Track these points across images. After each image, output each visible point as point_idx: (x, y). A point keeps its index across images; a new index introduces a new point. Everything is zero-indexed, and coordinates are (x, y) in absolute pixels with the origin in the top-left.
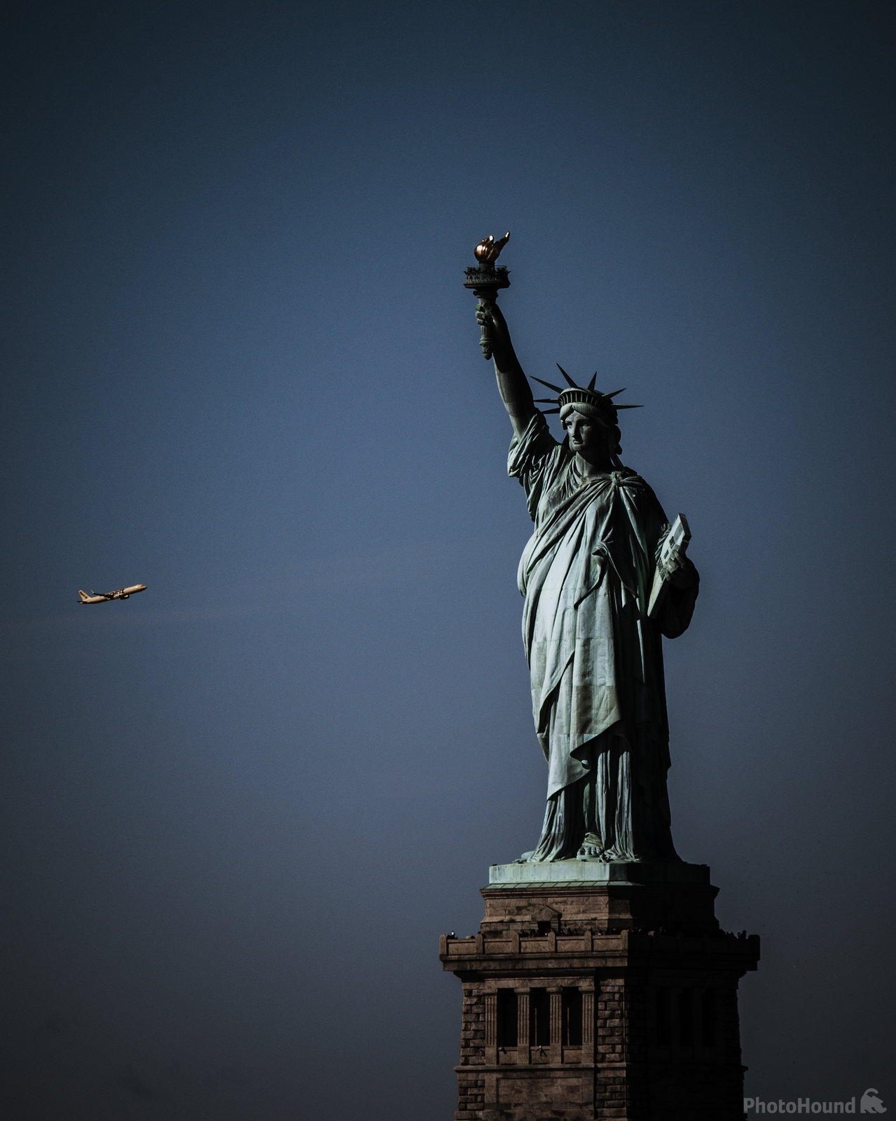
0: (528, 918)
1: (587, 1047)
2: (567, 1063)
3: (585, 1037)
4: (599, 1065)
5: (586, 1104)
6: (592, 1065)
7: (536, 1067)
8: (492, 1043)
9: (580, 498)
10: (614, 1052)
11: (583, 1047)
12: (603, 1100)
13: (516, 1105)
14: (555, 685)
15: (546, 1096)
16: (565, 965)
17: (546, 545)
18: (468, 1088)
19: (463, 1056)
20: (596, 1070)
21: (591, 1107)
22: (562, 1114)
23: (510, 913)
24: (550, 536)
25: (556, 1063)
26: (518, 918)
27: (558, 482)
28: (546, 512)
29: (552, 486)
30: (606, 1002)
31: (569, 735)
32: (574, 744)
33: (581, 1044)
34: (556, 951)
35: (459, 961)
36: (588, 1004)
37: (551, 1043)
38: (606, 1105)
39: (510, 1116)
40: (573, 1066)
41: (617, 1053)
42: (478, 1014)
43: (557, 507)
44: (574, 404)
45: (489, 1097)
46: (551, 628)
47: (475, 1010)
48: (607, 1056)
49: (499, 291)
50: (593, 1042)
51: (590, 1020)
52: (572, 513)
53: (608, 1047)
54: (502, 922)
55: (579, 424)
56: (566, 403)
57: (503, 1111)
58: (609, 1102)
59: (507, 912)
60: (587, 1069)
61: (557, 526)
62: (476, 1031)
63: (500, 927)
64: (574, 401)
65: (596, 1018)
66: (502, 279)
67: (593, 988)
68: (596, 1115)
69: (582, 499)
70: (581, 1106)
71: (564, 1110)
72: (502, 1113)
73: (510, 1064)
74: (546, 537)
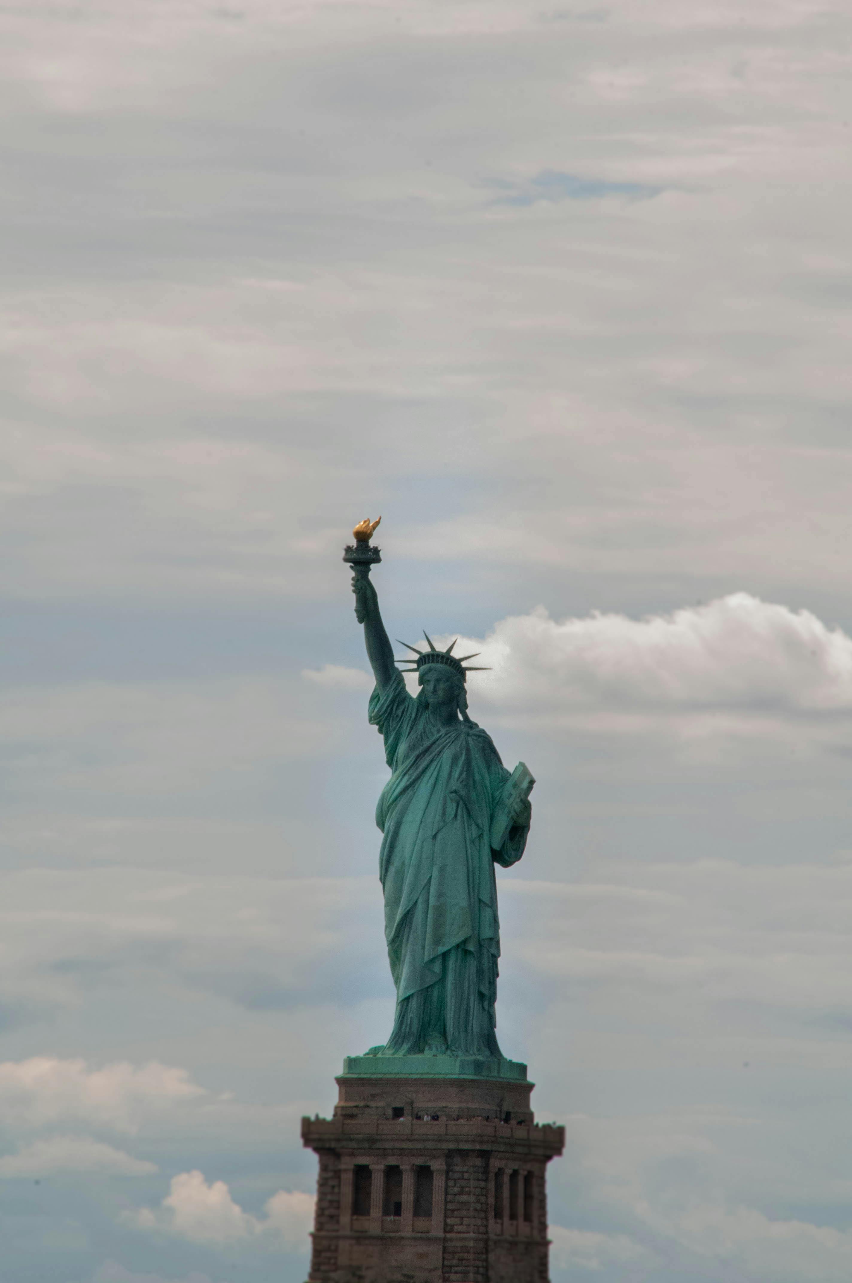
0: (381, 1104)
1: (437, 1218)
2: (417, 1232)
3: (435, 1210)
4: (448, 1235)
5: (435, 1269)
6: (441, 1235)
7: (387, 1235)
8: (347, 1212)
9: (436, 745)
10: (461, 1224)
11: (433, 1218)
12: (451, 1267)
13: (368, 1268)
14: (412, 903)
15: (396, 1260)
16: (419, 1146)
17: (408, 783)
18: (320, 1251)
19: (317, 1224)
20: (445, 1240)
21: (439, 1273)
22: (411, 1277)
23: (364, 1099)
24: (411, 777)
25: (407, 1232)
26: (372, 1104)
27: (416, 731)
28: (406, 757)
29: (411, 734)
30: (455, 1180)
31: (423, 947)
32: (429, 955)
33: (432, 1216)
34: (412, 1134)
35: (320, 1140)
36: (438, 1182)
37: (402, 1214)
38: (453, 1271)
39: (361, 1277)
40: (424, 1235)
41: (465, 1225)
42: (333, 1187)
43: (417, 752)
44: (434, 665)
45: (343, 1260)
46: (411, 855)
47: (331, 1183)
48: (455, 1227)
49: (372, 566)
50: (442, 1215)
51: (440, 1195)
52: (431, 757)
53: (456, 1219)
54: (357, 1107)
55: (438, 681)
56: (425, 663)
57: (356, 1272)
58: (456, 1269)
59: (362, 1098)
60: (435, 1240)
61: (417, 769)
62: (331, 1202)
63: (355, 1111)
64: (433, 662)
65: (447, 1194)
66: (375, 556)
67: (444, 1167)
68: (445, 1279)
69: (439, 746)
70: (430, 1271)
71: (413, 1274)
72: (354, 1275)
73: (362, 1232)
74: (406, 778)
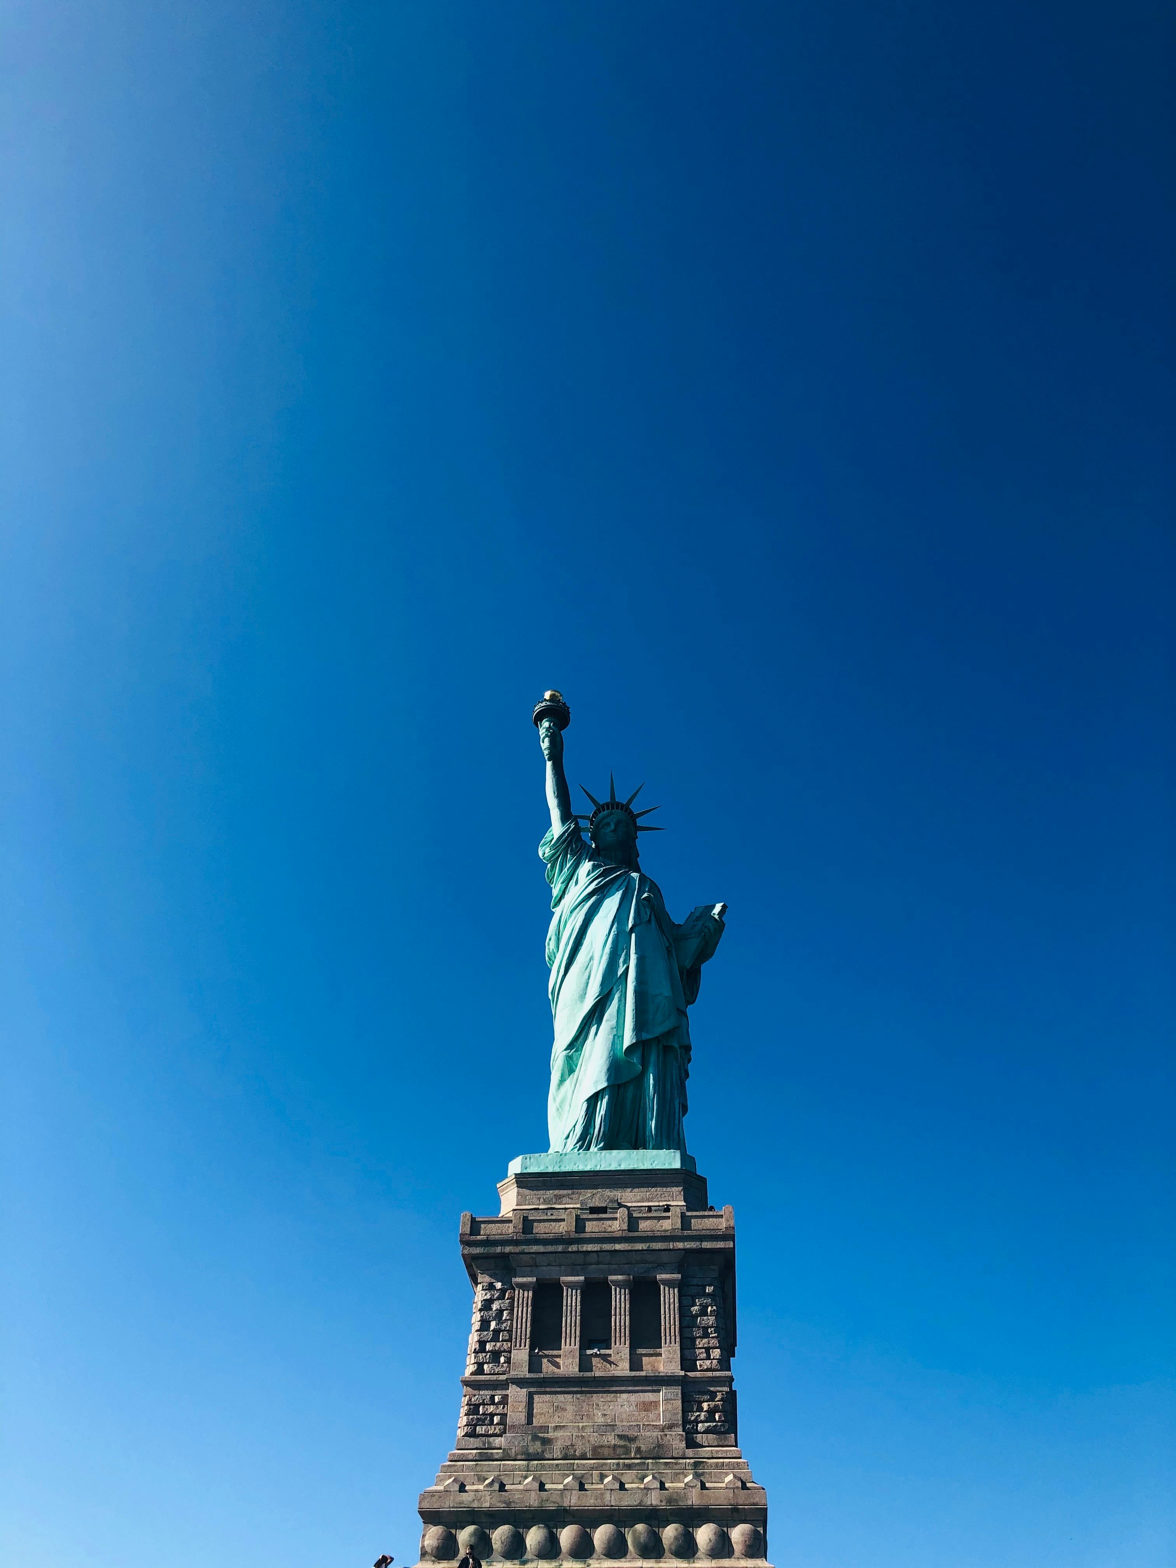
0: (571, 1205)
1: (669, 1352)
2: (639, 1371)
3: (666, 1338)
4: (690, 1374)
5: (671, 1427)
6: (678, 1373)
7: (588, 1376)
8: (523, 1345)
10: (708, 1357)
11: (663, 1350)
12: (697, 1422)
13: (556, 1428)
14: (605, 992)
15: (605, 1415)
16: (641, 1246)
18: (479, 1405)
19: (474, 1363)
20: (685, 1380)
21: (679, 1432)
22: (632, 1439)
23: (545, 1201)
25: (622, 1371)
26: (558, 1206)
30: (695, 1296)
32: (632, 1039)
33: (661, 1347)
34: (629, 1231)
35: (486, 1241)
36: (669, 1299)
37: (613, 1346)
38: (702, 1428)
40: (646, 1376)
41: (715, 1359)
42: (501, 1311)
45: (515, 1417)
46: (599, 959)
47: (498, 1306)
48: (700, 1363)
50: (678, 1344)
51: (672, 1316)
53: (700, 1351)
57: (538, 1436)
58: (706, 1425)
59: (542, 1200)
60: (670, 1380)
62: (497, 1331)
64: (613, 809)
65: (683, 1315)
67: (676, 1278)
70: (663, 1429)
71: (636, 1434)
